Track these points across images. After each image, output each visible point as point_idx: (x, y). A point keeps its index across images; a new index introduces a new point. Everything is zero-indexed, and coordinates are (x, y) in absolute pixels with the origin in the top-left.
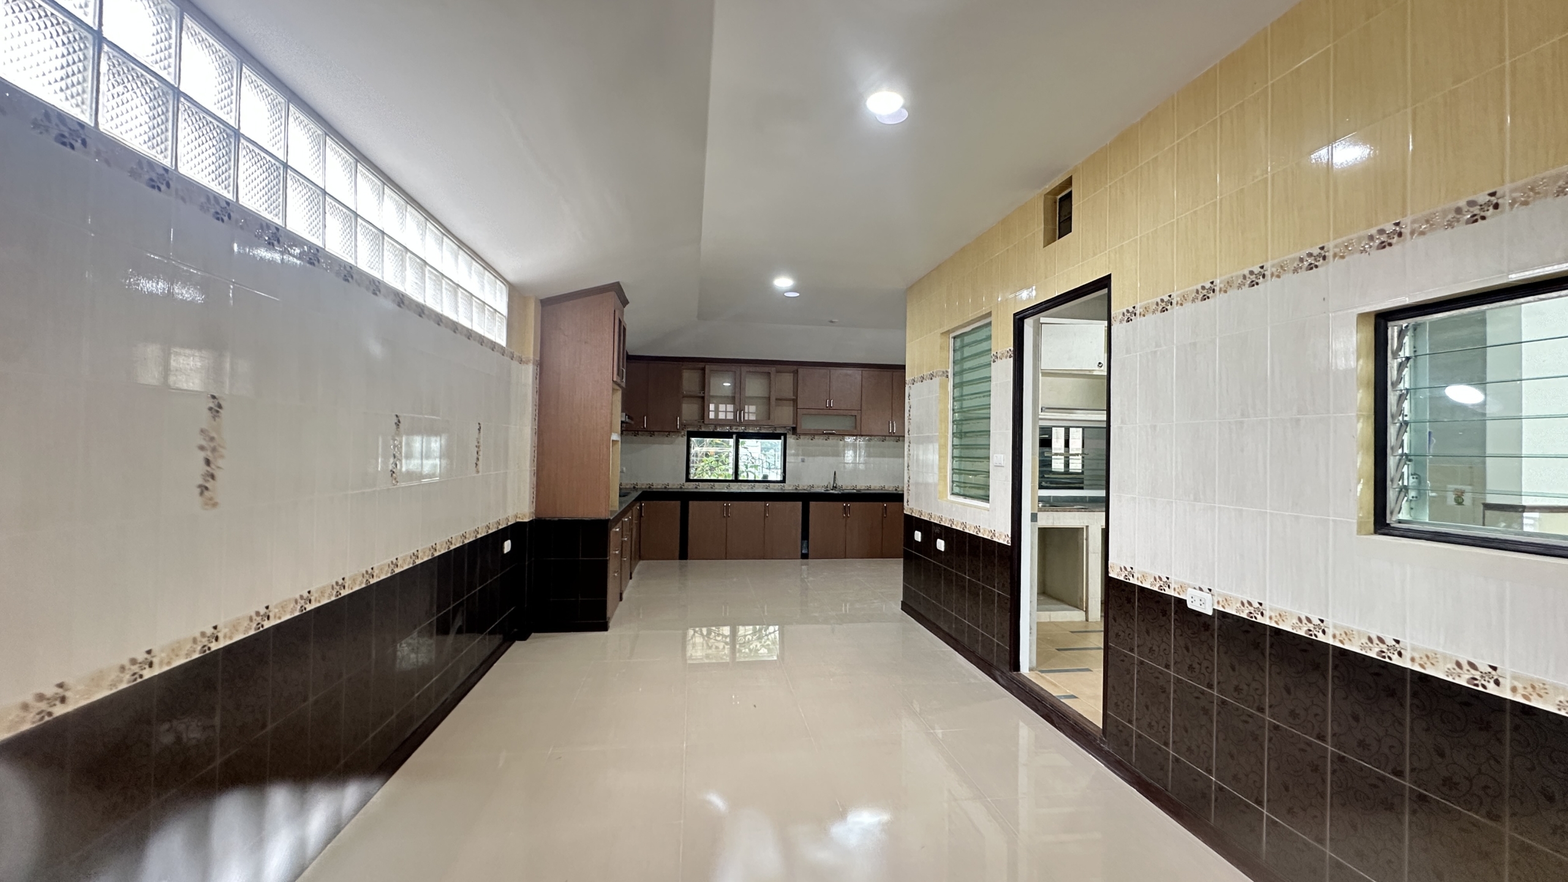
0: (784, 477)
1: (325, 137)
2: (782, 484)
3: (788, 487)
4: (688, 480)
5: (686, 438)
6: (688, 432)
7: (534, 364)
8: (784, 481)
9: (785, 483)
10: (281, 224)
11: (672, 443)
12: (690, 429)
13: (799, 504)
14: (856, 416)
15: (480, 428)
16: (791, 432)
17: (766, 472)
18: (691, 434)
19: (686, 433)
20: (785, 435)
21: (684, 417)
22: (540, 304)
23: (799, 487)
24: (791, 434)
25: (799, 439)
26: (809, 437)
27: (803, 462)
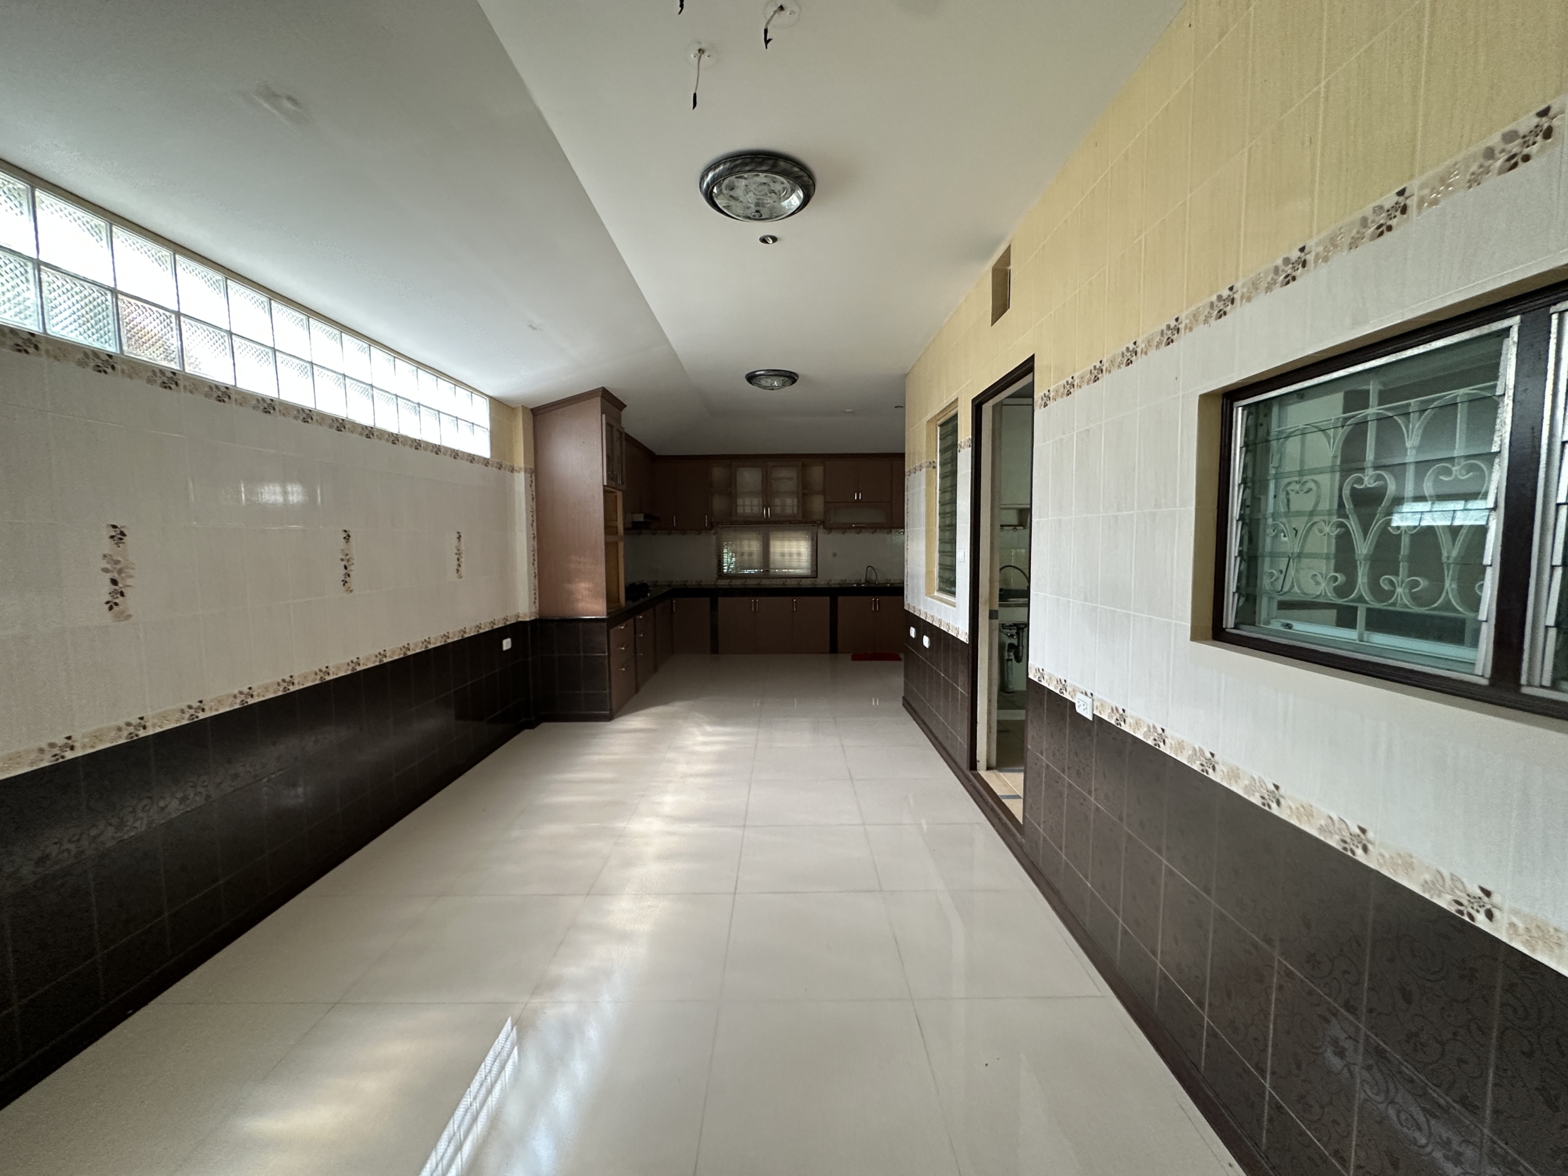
0: (815, 573)
1: (226, 282)
2: (812, 579)
3: (821, 582)
4: (720, 576)
7: (525, 471)
8: (814, 576)
9: (816, 577)
10: (179, 369)
13: (827, 599)
14: (886, 508)
15: (460, 536)
16: (822, 525)
20: (816, 526)
22: (530, 415)
23: (831, 582)
24: (822, 528)
25: (830, 533)
26: (841, 530)
27: (835, 556)
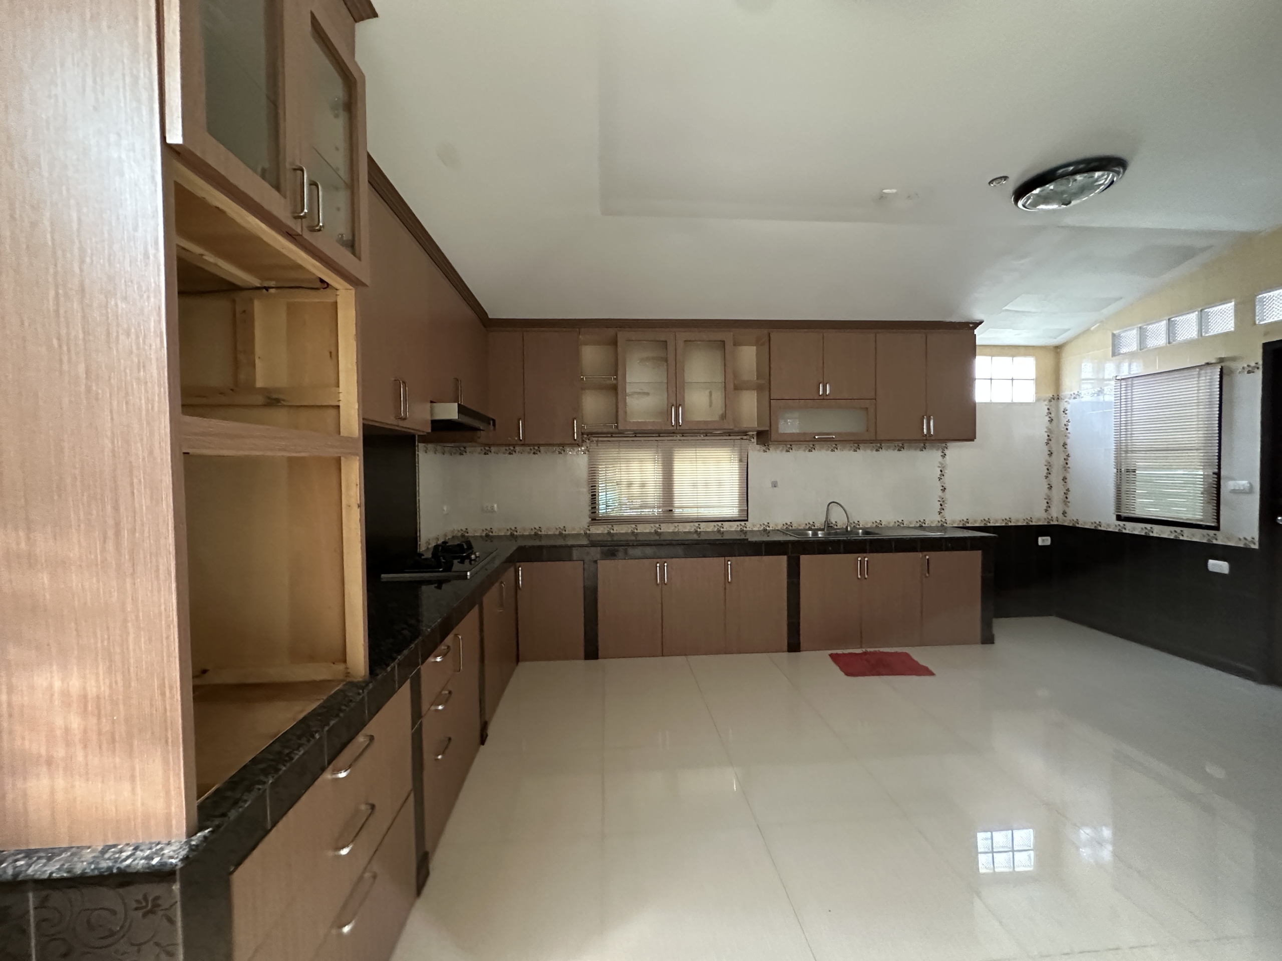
0: (746, 513)
2: (743, 524)
3: (754, 527)
8: (745, 518)
9: (748, 521)
13: (783, 560)
14: (867, 408)
23: (769, 527)
24: (755, 443)
25: (767, 451)
26: (784, 446)
27: (775, 487)
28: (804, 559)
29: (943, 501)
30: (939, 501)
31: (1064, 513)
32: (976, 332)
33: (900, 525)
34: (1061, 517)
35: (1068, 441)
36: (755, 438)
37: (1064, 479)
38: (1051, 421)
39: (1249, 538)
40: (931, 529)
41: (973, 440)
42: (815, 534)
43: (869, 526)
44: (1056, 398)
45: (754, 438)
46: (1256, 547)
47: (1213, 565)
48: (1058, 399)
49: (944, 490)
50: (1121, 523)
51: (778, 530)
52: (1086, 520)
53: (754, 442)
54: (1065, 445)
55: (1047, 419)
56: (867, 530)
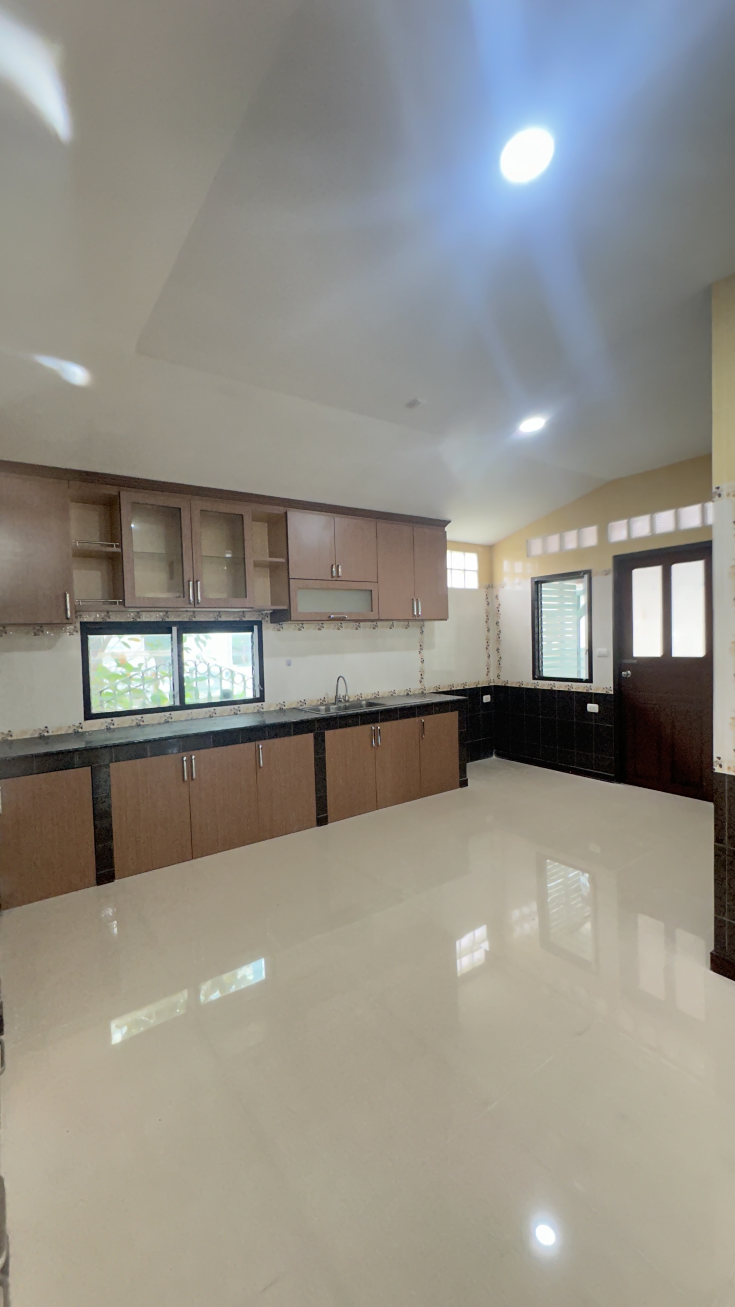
0: (262, 692)
2: (259, 704)
3: (274, 710)
4: (89, 715)
5: (77, 637)
6: (82, 623)
8: (261, 699)
9: (264, 701)
11: (49, 648)
12: (87, 618)
14: (371, 591)
16: (268, 619)
17: (226, 686)
18: (88, 629)
19: (78, 625)
20: (259, 624)
21: (77, 596)
23: (285, 706)
24: (269, 622)
25: (281, 629)
26: (296, 625)
27: (289, 665)
28: (329, 734)
29: (423, 672)
30: (420, 671)
31: (498, 676)
32: (447, 529)
33: (392, 695)
34: (496, 678)
35: (500, 621)
36: (269, 616)
37: (498, 650)
38: (488, 604)
39: (609, 688)
40: (415, 695)
41: (446, 620)
42: (327, 710)
43: (369, 697)
44: (491, 586)
45: (267, 617)
46: (612, 693)
47: (590, 707)
48: (492, 587)
49: (423, 662)
50: (536, 681)
51: (293, 708)
52: (513, 682)
53: (267, 621)
54: (497, 623)
55: (486, 603)
56: (370, 701)
